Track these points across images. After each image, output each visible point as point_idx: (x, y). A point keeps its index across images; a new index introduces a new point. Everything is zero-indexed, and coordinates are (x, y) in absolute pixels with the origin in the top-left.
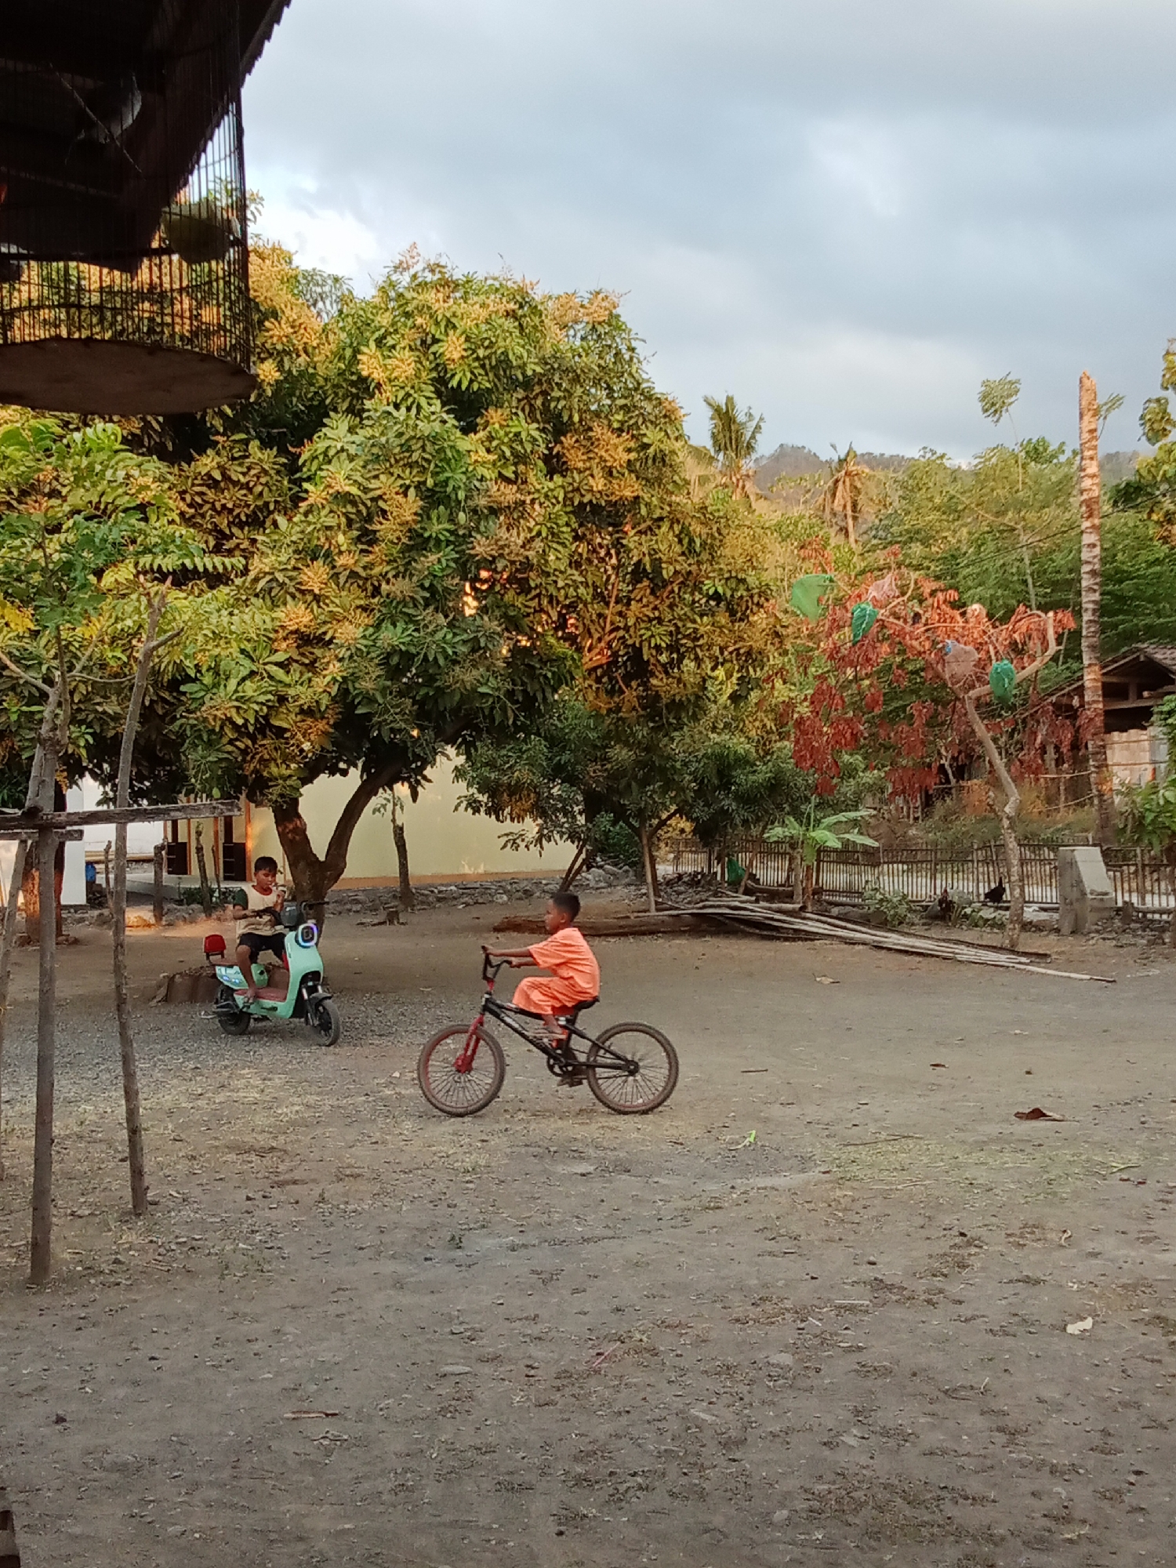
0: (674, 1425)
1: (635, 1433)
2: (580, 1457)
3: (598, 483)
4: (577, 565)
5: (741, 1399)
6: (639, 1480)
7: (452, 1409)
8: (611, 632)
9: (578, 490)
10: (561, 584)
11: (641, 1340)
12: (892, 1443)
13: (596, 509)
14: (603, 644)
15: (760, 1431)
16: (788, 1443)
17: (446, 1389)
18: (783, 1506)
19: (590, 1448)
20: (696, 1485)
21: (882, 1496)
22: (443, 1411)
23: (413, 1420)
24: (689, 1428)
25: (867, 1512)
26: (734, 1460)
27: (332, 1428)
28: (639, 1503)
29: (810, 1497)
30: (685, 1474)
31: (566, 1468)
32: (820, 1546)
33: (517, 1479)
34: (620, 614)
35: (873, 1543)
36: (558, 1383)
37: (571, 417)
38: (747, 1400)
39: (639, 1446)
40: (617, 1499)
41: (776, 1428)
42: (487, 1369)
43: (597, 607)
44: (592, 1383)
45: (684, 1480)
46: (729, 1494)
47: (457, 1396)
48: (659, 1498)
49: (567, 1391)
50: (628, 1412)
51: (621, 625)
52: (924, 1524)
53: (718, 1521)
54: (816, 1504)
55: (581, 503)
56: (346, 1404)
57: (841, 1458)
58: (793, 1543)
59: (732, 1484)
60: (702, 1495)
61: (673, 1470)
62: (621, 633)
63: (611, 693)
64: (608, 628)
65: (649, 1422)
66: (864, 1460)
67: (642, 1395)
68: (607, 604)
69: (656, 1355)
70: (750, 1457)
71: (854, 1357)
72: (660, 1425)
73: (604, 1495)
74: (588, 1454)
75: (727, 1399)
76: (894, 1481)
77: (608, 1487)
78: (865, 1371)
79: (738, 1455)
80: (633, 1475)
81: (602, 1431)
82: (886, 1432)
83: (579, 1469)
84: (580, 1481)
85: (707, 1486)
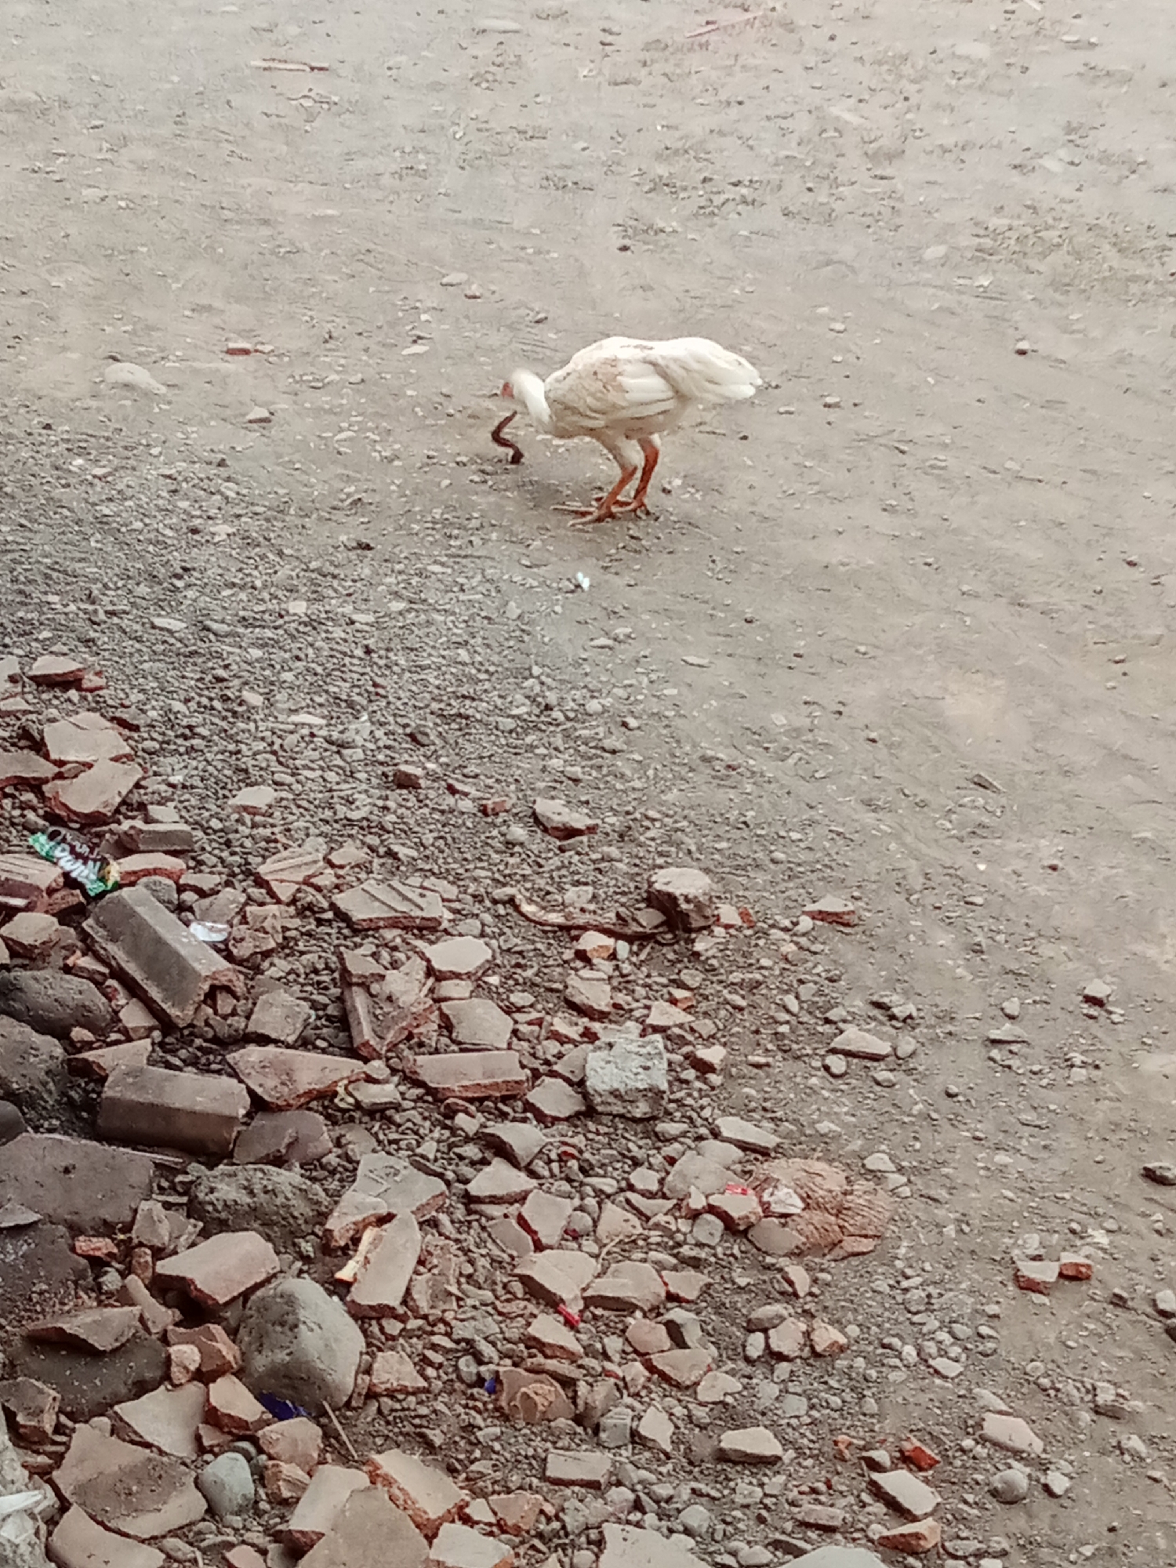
0: (803, 125)
1: (746, 130)
2: (666, 154)
5: (906, 99)
6: (744, 191)
7: (490, 77)
11: (773, 9)
12: (1113, 174)
15: (926, 143)
16: (963, 161)
17: (484, 49)
18: (939, 238)
19: (679, 144)
20: (821, 204)
21: (1083, 239)
22: (477, 80)
23: (436, 87)
24: (825, 131)
25: (1058, 258)
26: (882, 178)
27: (320, 86)
28: (741, 223)
29: (982, 232)
30: (810, 190)
31: (643, 167)
32: (984, 294)
33: (572, 176)
35: (1058, 297)
36: (647, 56)
38: (913, 101)
39: (751, 148)
40: (708, 212)
41: (949, 141)
42: (545, 29)
44: (694, 61)
45: (807, 197)
46: (867, 220)
47: (499, 60)
48: (769, 216)
49: (657, 68)
50: (740, 103)
52: (1134, 279)
53: (846, 252)
54: (987, 242)
56: (340, 57)
57: (1033, 187)
58: (947, 288)
59: (875, 207)
60: (829, 218)
61: (794, 183)
65: (768, 118)
66: (1068, 192)
67: (764, 83)
69: (792, 31)
70: (905, 176)
71: (1082, 56)
72: (784, 124)
73: (692, 206)
74: (676, 152)
75: (884, 98)
76: (1104, 221)
77: (699, 197)
78: (1093, 74)
79: (888, 171)
80: (735, 185)
81: (697, 124)
82: (1105, 158)
83: (662, 170)
84: (660, 185)
85: (838, 206)
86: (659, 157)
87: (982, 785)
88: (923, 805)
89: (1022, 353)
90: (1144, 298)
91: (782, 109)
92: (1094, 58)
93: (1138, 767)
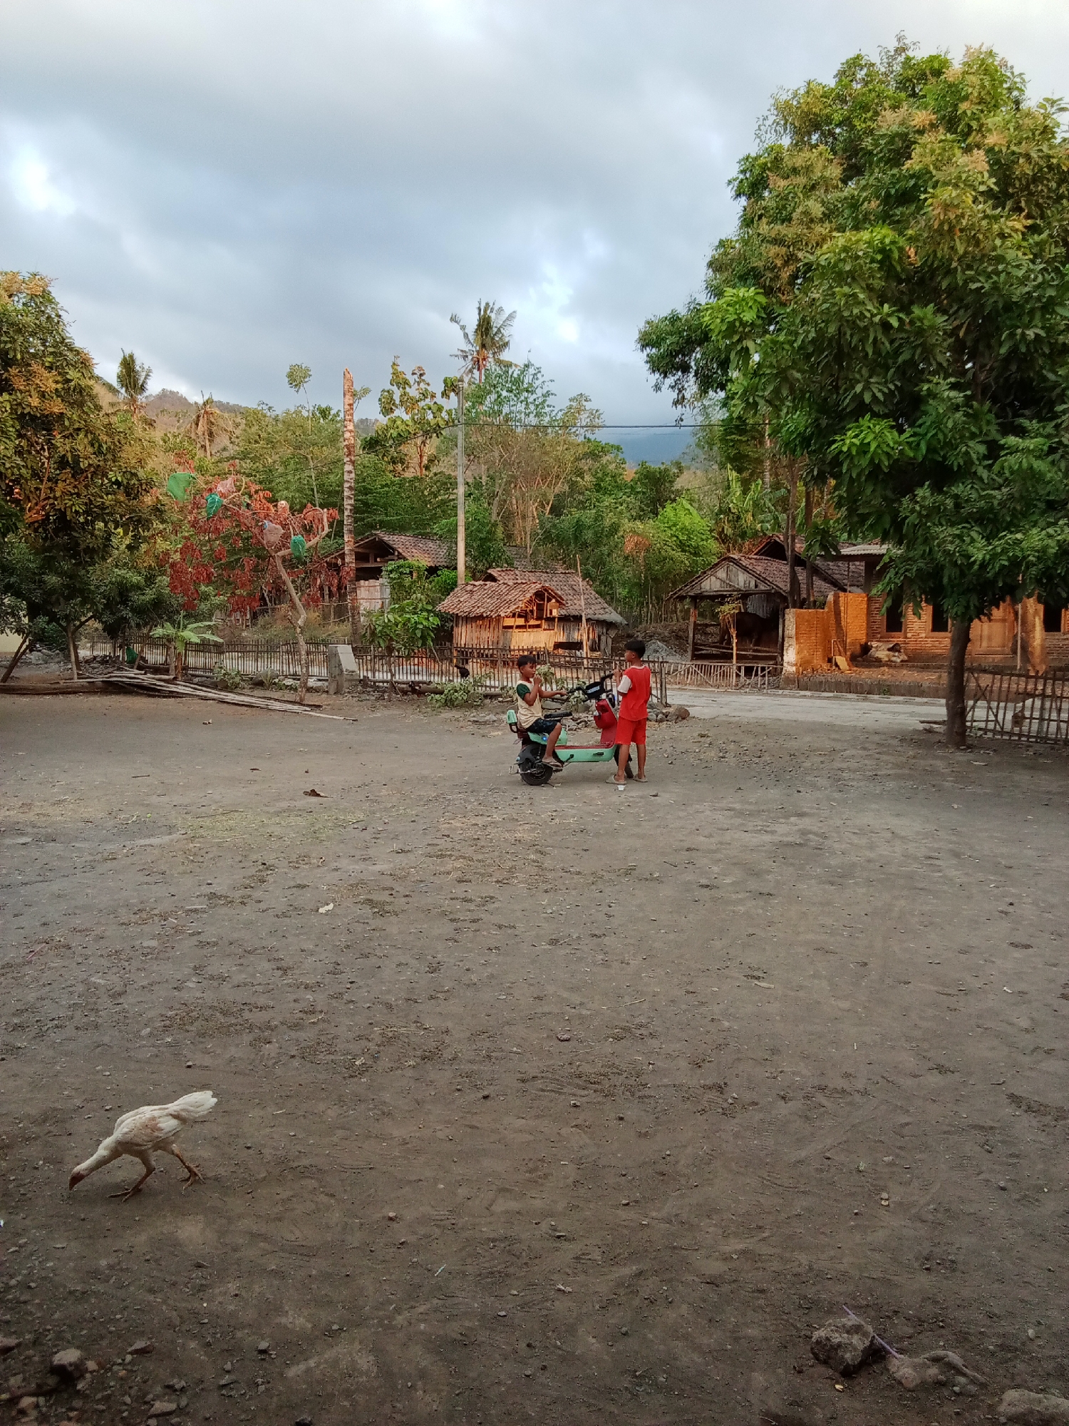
0: (80, 988)
1: (54, 995)
2: (19, 1013)
3: (35, 401)
4: (19, 452)
5: (124, 969)
6: (56, 1022)
8: (44, 500)
9: (20, 404)
10: (8, 465)
11: (60, 941)
12: (215, 984)
13: (33, 418)
14: (38, 507)
15: (135, 986)
16: (152, 991)
18: (147, 1025)
19: (24, 1008)
20: (93, 1021)
21: (207, 1013)
24: (90, 989)
25: (199, 1023)
26: (118, 1004)
28: (56, 1037)
29: (165, 1019)
30: (86, 1015)
31: (7, 1021)
32: (169, 1045)
34: (51, 489)
35: (201, 1039)
36: (3, 971)
37: (15, 356)
38: (127, 969)
39: (57, 1003)
40: (41, 1035)
41: (145, 983)
43: (33, 484)
44: (27, 970)
45: (85, 1020)
46: (114, 1023)
48: (70, 1031)
49: (9, 975)
50: (49, 984)
51: (51, 495)
52: (231, 1025)
53: (106, 1039)
54: (168, 1023)
55: (22, 413)
57: (185, 995)
58: (153, 1046)
59: (116, 1017)
60: (96, 1027)
61: (79, 1015)
62: (51, 501)
63: (45, 539)
64: (42, 498)
65: (63, 988)
66: (198, 994)
67: (59, 973)
68: (42, 481)
69: (70, 948)
70: (127, 1002)
71: (195, 938)
72: (71, 989)
73: (32, 1034)
74: (22, 1012)
75: (115, 970)
76: (216, 1004)
77: (34, 1031)
78: (202, 945)
79: (121, 1001)
80: (53, 1019)
81: (31, 997)
82: (212, 978)
83: (16, 1021)
84: (16, 1027)
85: (100, 1021)
86: (14, 1015)
87: (199, 1266)
88: (174, 1284)
89: (189, 1067)
90: (237, 1032)
91: (69, 983)
92: (202, 938)
93: (265, 1238)
